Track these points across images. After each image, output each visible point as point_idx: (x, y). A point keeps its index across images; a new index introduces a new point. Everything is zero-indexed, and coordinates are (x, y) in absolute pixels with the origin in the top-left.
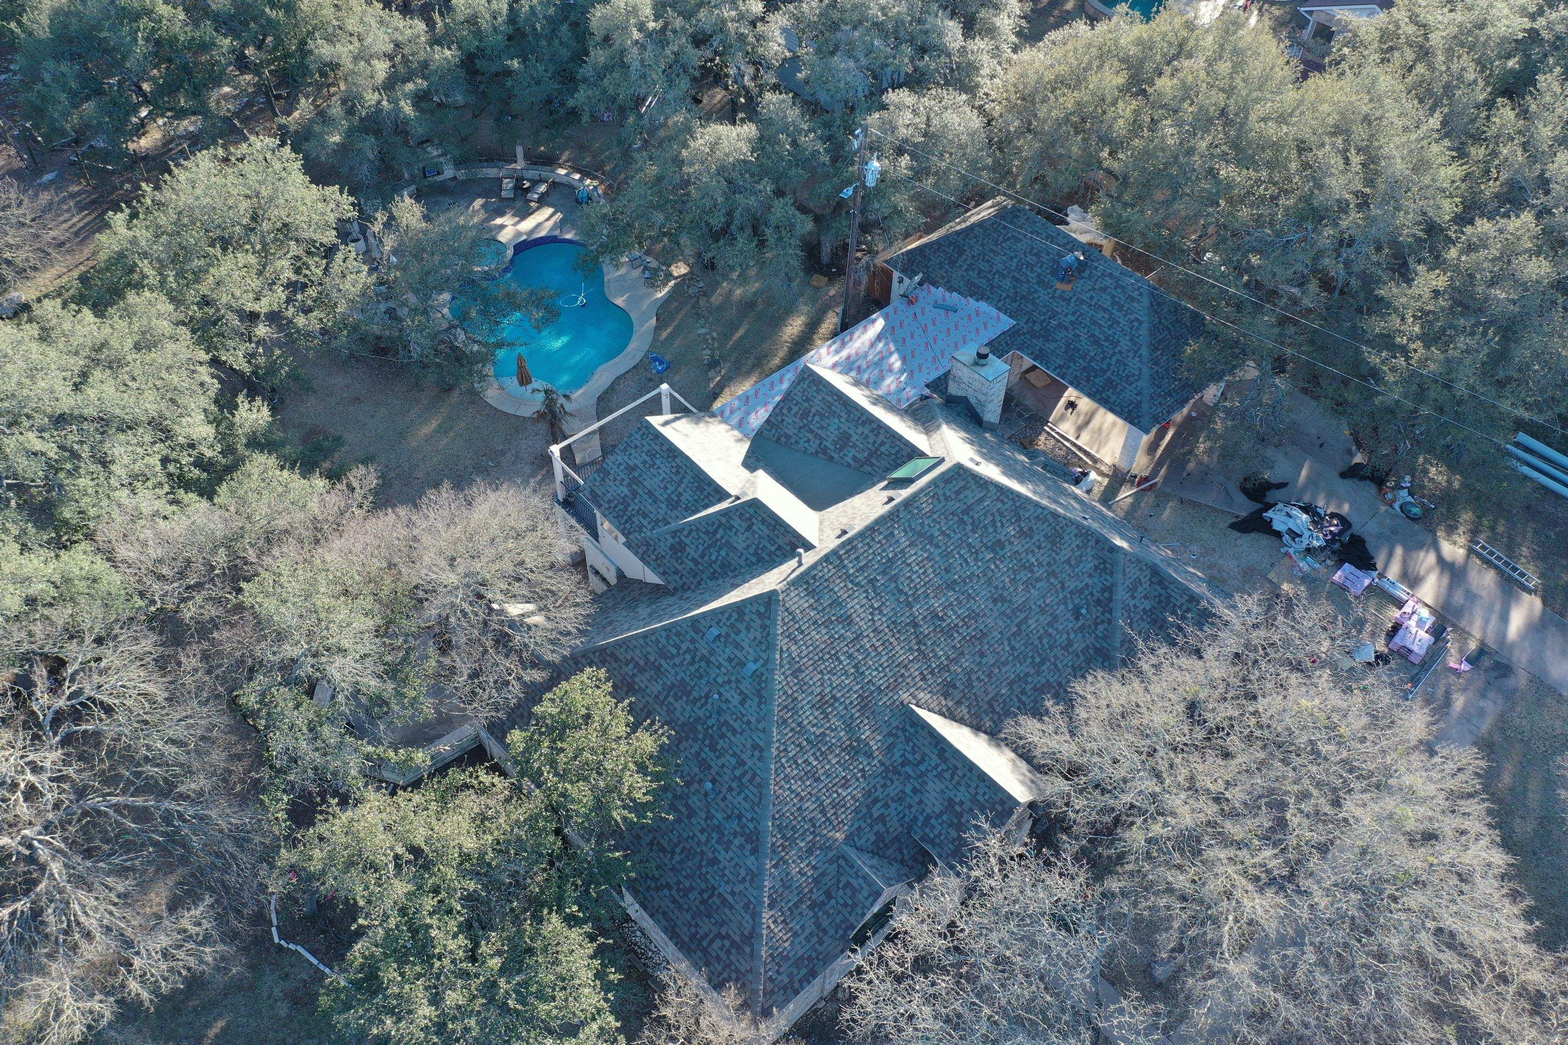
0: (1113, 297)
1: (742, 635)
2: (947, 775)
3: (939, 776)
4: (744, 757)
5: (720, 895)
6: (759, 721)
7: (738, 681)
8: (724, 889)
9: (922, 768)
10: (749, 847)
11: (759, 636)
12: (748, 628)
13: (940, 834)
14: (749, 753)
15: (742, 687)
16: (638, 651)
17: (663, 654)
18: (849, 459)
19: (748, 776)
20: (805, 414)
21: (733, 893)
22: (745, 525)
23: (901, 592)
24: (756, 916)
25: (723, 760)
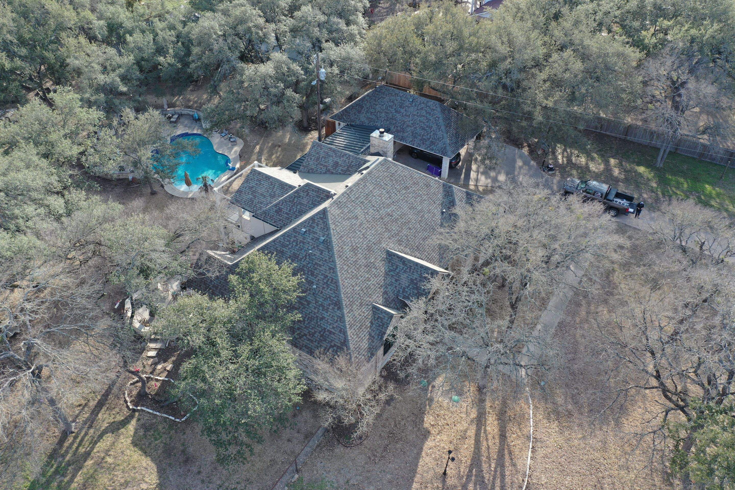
0: (426, 111)
1: (316, 228)
2: (408, 270)
3: (405, 272)
4: (326, 274)
5: (328, 330)
6: (330, 259)
7: (318, 246)
8: (329, 328)
9: (397, 271)
10: (336, 308)
11: (322, 226)
12: (317, 225)
13: (410, 293)
14: (328, 272)
15: (320, 248)
16: (272, 248)
17: (283, 246)
18: (339, 171)
19: (330, 281)
20: (318, 159)
21: (333, 328)
22: (305, 194)
23: (373, 206)
24: (345, 333)
25: (318, 278)
